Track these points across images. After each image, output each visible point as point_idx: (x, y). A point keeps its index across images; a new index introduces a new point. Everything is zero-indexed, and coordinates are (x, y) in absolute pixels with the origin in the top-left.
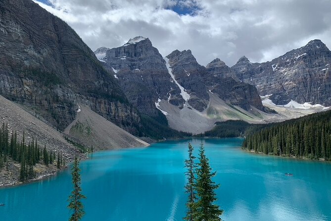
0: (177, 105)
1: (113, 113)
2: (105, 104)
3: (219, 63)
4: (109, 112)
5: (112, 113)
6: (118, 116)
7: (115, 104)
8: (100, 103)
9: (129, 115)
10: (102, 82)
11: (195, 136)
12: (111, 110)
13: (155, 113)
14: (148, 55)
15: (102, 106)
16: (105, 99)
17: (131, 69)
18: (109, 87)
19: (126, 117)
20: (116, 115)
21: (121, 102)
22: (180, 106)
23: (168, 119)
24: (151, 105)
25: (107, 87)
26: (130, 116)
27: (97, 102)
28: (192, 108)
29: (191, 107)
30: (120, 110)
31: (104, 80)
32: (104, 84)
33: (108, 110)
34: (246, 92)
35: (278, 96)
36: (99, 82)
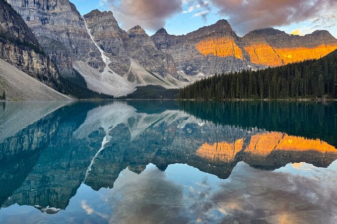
0: (96, 67)
1: (26, 64)
2: (15, 51)
3: (139, 30)
4: (20, 61)
5: (24, 63)
6: (32, 68)
7: (28, 53)
8: (8, 49)
9: (45, 69)
10: (11, 25)
11: (117, 98)
12: (23, 59)
13: (72, 73)
14: (64, 10)
15: (12, 53)
16: (15, 45)
17: (42, 24)
18: (21, 32)
19: (43, 70)
20: (30, 66)
21: (37, 51)
22: (99, 69)
23: (86, 82)
24: (68, 65)
25: (18, 32)
26: (47, 69)
27: (4, 48)
28: (113, 72)
29: (111, 71)
30: (35, 61)
31: (13, 22)
32: (14, 27)
33: (19, 60)
34: (164, 60)
35: (190, 67)
36: (7, 25)
